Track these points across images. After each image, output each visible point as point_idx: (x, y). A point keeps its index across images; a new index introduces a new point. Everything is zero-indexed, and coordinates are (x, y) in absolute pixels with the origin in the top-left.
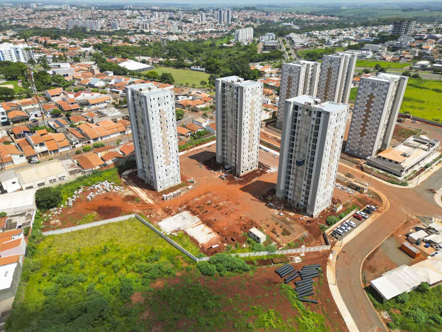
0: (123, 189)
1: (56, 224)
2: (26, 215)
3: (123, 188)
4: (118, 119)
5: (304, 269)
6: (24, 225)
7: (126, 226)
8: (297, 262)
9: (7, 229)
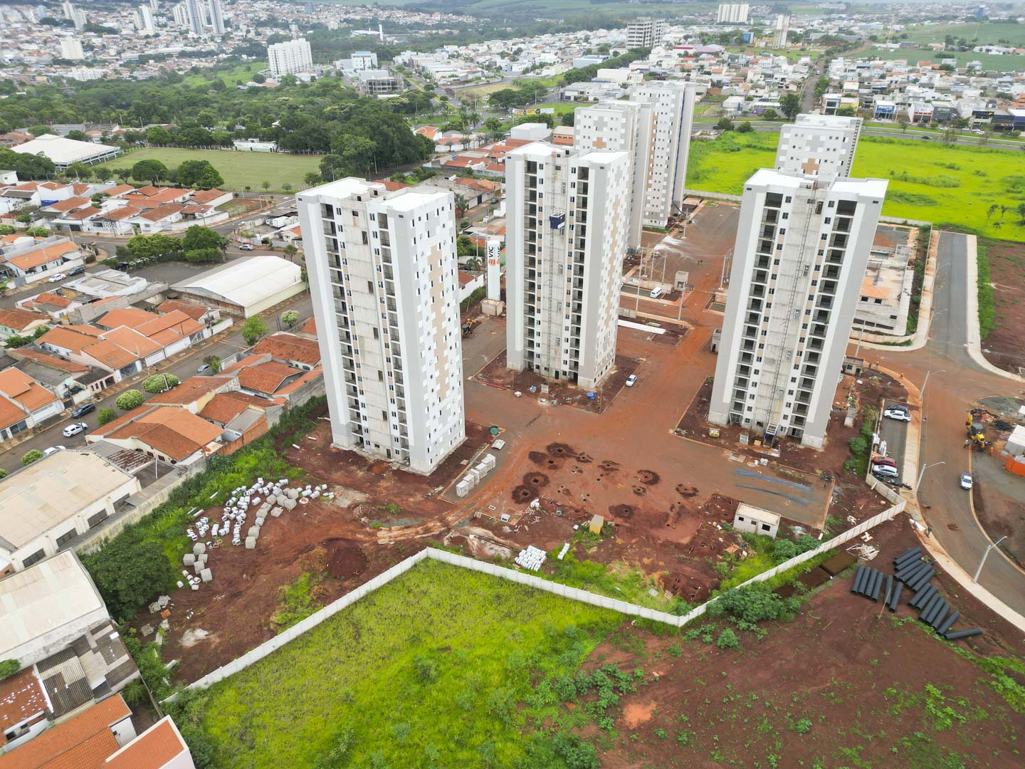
0: (327, 490)
1: (202, 645)
2: (94, 645)
3: (325, 486)
4: (148, 301)
5: (899, 567)
6: (112, 679)
7: (424, 587)
8: (871, 557)
9: (60, 710)
